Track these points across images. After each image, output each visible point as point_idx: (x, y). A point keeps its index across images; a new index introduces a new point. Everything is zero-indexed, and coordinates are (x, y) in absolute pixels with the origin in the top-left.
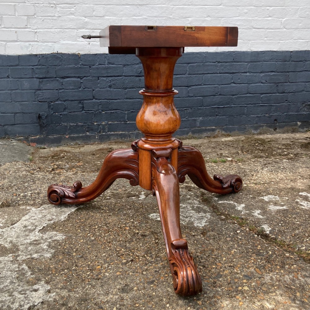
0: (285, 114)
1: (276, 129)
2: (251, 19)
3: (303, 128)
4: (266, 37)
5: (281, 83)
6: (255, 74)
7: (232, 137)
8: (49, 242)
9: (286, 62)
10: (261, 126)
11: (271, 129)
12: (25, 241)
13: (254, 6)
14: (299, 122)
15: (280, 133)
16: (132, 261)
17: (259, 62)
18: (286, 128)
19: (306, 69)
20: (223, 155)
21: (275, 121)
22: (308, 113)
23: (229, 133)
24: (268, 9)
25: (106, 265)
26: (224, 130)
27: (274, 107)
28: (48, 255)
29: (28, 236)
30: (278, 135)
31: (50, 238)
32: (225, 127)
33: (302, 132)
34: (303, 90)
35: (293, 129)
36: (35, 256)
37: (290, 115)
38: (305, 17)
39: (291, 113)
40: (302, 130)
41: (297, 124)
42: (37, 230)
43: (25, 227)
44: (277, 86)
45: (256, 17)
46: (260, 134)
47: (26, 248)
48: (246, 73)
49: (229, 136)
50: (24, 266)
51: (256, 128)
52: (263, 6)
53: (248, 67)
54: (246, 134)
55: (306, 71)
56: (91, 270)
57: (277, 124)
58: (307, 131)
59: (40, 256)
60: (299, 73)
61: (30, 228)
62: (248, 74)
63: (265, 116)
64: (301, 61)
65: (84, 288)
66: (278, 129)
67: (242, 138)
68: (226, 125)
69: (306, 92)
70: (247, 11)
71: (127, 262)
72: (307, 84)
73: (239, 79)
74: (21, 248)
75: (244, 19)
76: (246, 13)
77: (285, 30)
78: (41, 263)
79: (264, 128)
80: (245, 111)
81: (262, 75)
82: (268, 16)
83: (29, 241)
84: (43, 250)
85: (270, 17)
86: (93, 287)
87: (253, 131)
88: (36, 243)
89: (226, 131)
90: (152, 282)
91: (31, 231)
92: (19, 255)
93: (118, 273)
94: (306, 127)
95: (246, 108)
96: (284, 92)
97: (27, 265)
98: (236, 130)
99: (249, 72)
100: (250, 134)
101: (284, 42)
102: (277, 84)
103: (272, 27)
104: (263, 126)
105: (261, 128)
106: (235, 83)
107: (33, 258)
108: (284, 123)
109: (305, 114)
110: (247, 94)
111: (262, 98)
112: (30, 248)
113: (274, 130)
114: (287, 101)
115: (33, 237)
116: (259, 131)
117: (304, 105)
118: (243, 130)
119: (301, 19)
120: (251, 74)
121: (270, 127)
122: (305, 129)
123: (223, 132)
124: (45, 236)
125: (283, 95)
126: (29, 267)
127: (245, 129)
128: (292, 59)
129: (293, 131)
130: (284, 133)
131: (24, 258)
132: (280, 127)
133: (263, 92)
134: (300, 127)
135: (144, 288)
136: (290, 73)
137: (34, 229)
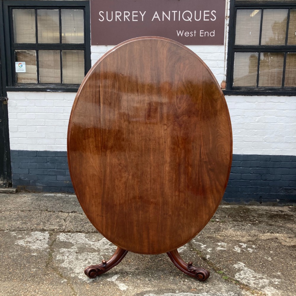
0: (268, 193)
1: (261, 202)
2: (242, 136)
3: (281, 204)
4: (253, 147)
5: (264, 174)
6: (246, 168)
7: (230, 205)
8: (113, 250)
9: (267, 162)
10: (250, 200)
11: (257, 203)
12: (103, 248)
13: (245, 129)
14: (278, 199)
15: (264, 205)
16: (143, 261)
17: (249, 161)
18: (268, 203)
19: (281, 167)
20: (216, 217)
21: (261, 198)
22: (284, 194)
23: (228, 203)
24: (254, 131)
25: (133, 261)
26: (225, 200)
27: (260, 189)
28: (112, 254)
29: (104, 246)
30: (263, 206)
31: (113, 248)
32: (226, 198)
33: (281, 206)
34: (280, 180)
35: (273, 203)
36: (106, 254)
37: (271, 194)
38: (279, 136)
39: (271, 193)
40: (280, 205)
41: (276, 201)
42: (108, 244)
43: (103, 242)
44: (261, 176)
45: (246, 135)
46: (250, 205)
47: (103, 251)
48: (240, 167)
49: (228, 204)
50: (102, 257)
51: (247, 201)
52: (250, 129)
53: (241, 164)
54: (240, 204)
55: (281, 168)
56: (127, 262)
57: (262, 200)
58: (284, 206)
59: (108, 254)
60: (276, 169)
61: (105, 243)
62: (241, 168)
63: (253, 194)
64: (277, 161)
65: (122, 266)
66: (262, 202)
67: (237, 206)
68: (227, 197)
69: (282, 180)
70: (240, 132)
71: (141, 261)
72: (283, 175)
73: (235, 170)
74: (101, 250)
75: (238, 136)
76: (240, 133)
77: (266, 143)
78: (108, 256)
79: (253, 201)
80: (240, 190)
81: (251, 169)
82: (254, 135)
83: (105, 248)
84: (110, 252)
85: (255, 135)
86: (126, 266)
87: (245, 203)
88: (107, 249)
89: (226, 201)
90: (148, 268)
91: (106, 244)
92: (100, 253)
93: (136, 264)
94: (284, 203)
95: (240, 188)
96: (266, 180)
97: (103, 256)
98: (234, 201)
99: (242, 167)
100: (243, 204)
101: (266, 150)
102: (262, 175)
103: (257, 141)
104: (252, 200)
105: (251, 201)
106: (232, 173)
107: (105, 255)
108: (267, 200)
109: (282, 195)
110: (241, 179)
111: (251, 182)
112: (105, 251)
113: (260, 203)
114: (268, 185)
115: (106, 247)
116: (249, 203)
117: (281, 189)
118: (238, 202)
119: (277, 137)
120: (243, 168)
121: (257, 201)
122: (283, 204)
123: (225, 202)
124: (111, 247)
125: (266, 182)
126: (104, 258)
127: (240, 201)
128: (271, 160)
129: (274, 205)
130: (267, 206)
131: (102, 254)
132: (264, 202)
133: (251, 179)
134: (279, 202)
135: (144, 270)
136: (270, 169)
137: (107, 244)
